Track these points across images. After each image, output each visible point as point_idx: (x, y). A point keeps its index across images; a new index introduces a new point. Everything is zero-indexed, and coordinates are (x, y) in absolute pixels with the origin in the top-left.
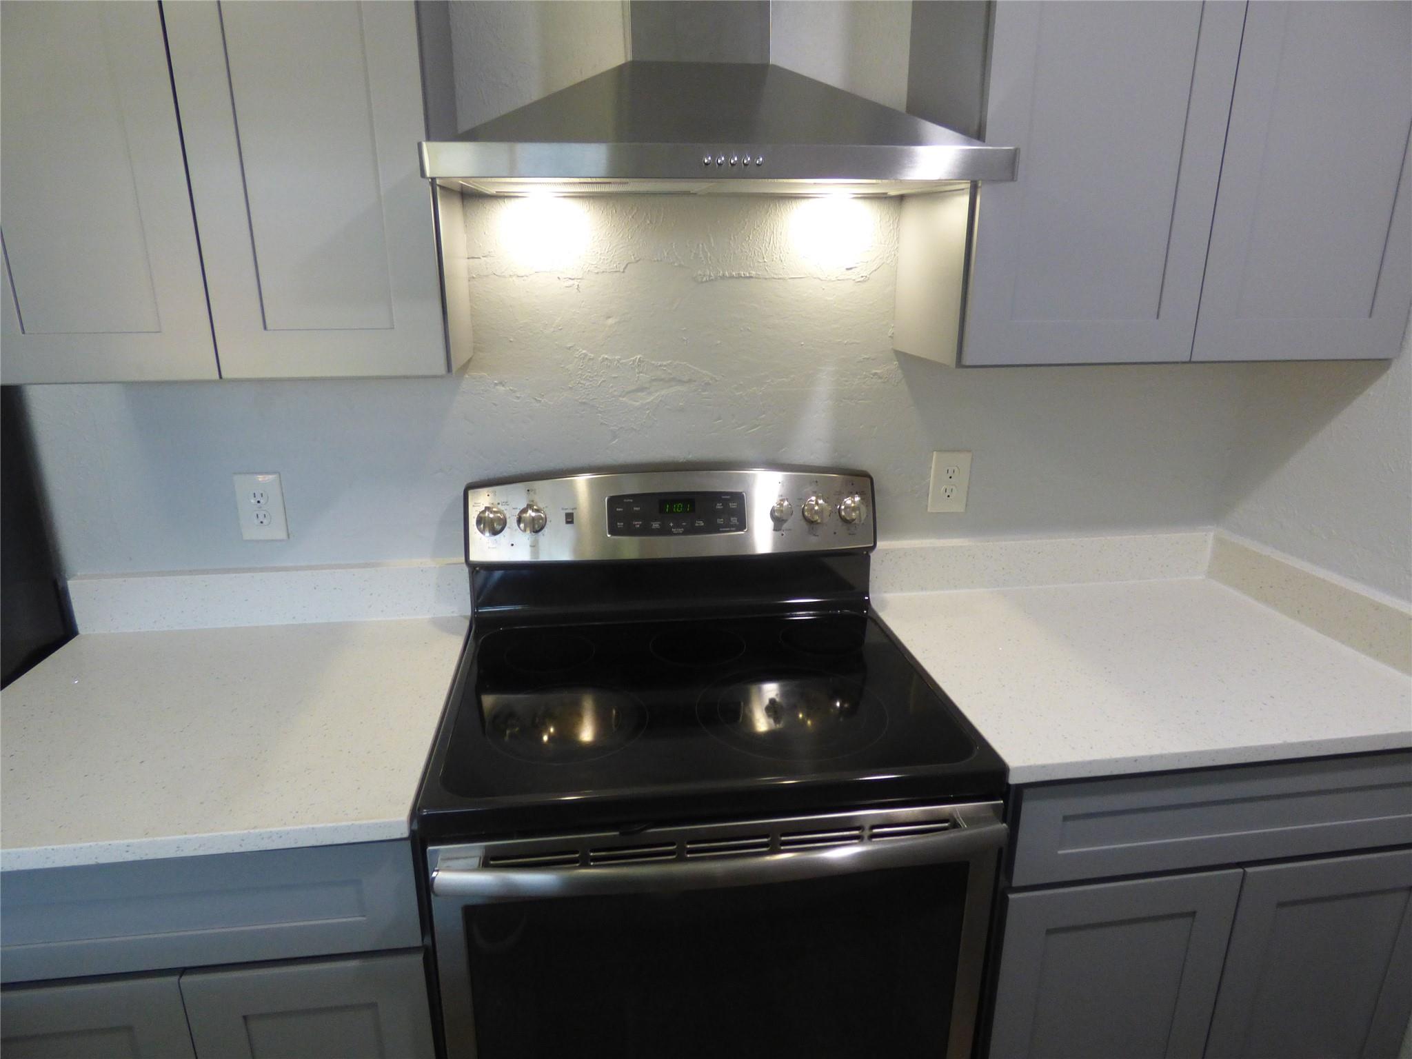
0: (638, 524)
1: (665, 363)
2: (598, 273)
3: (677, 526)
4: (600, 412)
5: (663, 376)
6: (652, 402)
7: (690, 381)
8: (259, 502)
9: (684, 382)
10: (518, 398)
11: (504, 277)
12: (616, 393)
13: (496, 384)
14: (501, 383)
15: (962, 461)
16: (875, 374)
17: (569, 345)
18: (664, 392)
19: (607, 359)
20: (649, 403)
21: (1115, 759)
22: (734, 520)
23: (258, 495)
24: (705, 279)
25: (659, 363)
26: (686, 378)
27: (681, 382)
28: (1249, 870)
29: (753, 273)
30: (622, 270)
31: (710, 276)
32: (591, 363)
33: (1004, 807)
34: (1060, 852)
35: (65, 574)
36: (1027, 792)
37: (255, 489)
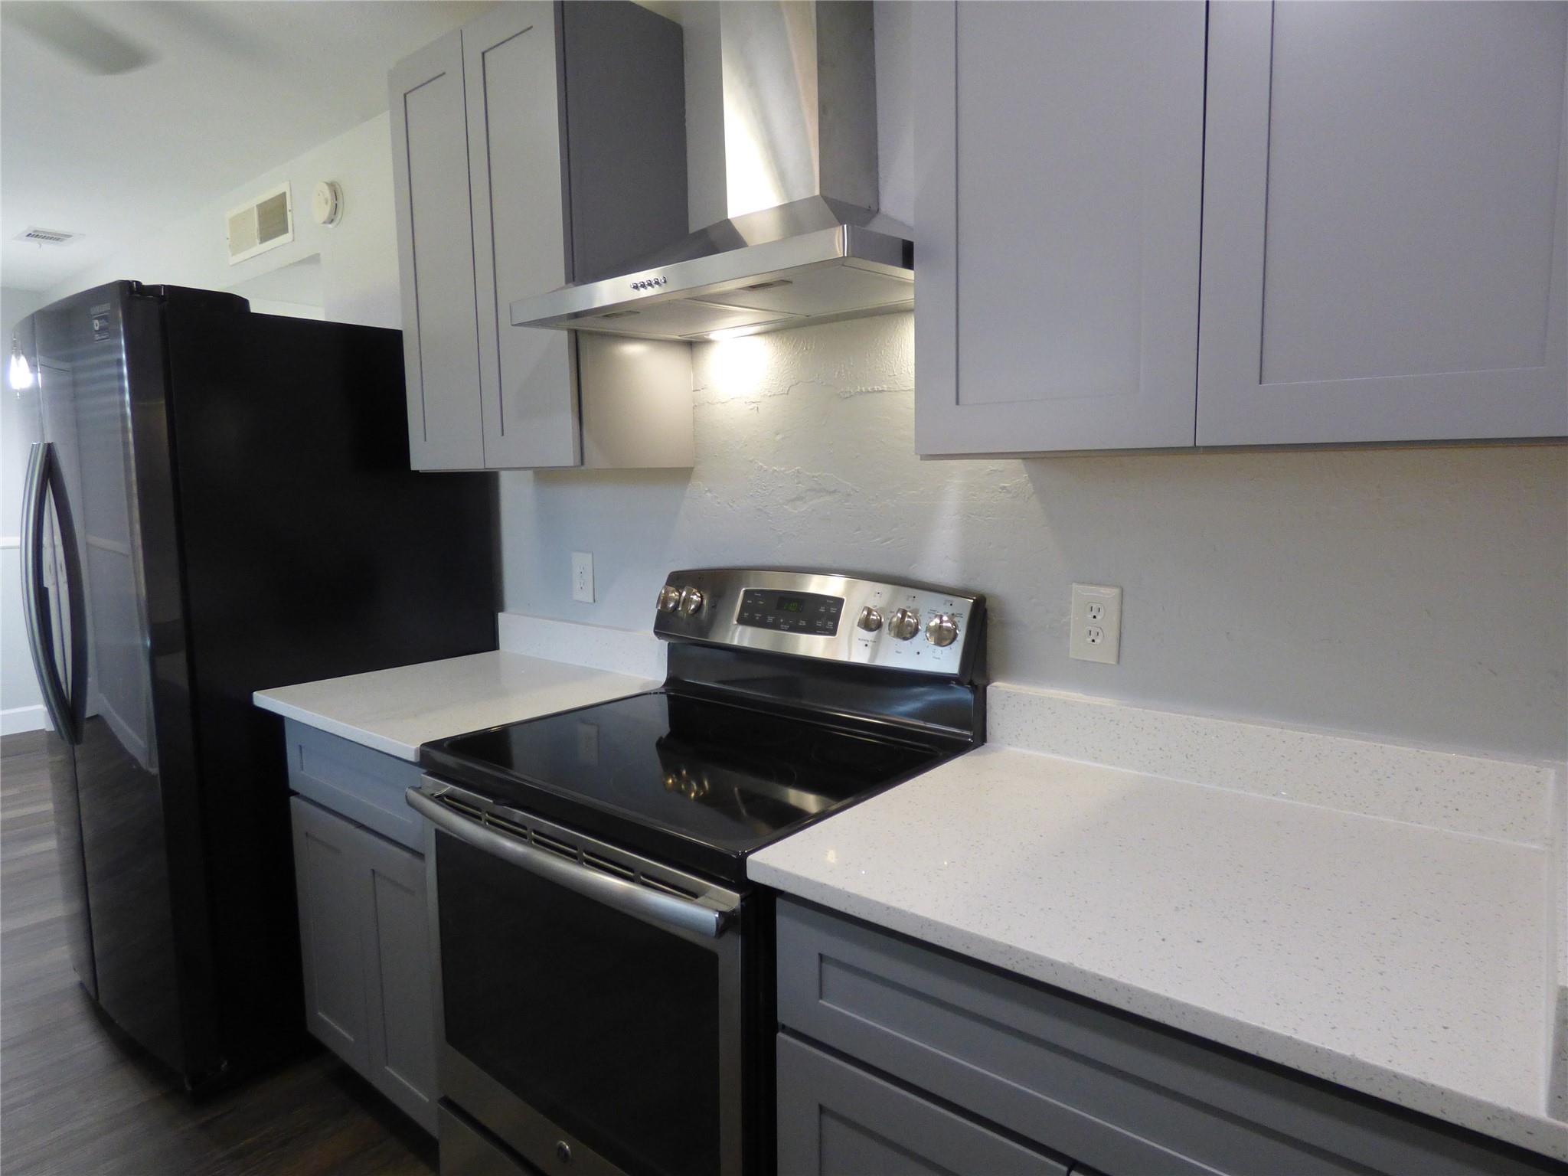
0: (758, 616)
1: (816, 474)
2: (770, 396)
3: (787, 624)
4: (771, 518)
5: (815, 487)
6: (806, 510)
7: (835, 492)
8: (582, 573)
9: (831, 492)
10: (719, 503)
11: (713, 404)
12: (781, 501)
13: (706, 492)
14: (710, 491)
15: (1109, 597)
16: (1004, 487)
17: (751, 459)
18: (815, 501)
19: (776, 470)
20: (804, 511)
21: (848, 892)
22: (830, 624)
23: (581, 568)
24: (846, 395)
25: (812, 474)
26: (833, 489)
27: (829, 492)
29: (885, 387)
30: (785, 393)
31: (850, 392)
32: (765, 474)
33: (743, 903)
34: (821, 1001)
35: (502, 610)
36: (779, 902)
37: (581, 562)
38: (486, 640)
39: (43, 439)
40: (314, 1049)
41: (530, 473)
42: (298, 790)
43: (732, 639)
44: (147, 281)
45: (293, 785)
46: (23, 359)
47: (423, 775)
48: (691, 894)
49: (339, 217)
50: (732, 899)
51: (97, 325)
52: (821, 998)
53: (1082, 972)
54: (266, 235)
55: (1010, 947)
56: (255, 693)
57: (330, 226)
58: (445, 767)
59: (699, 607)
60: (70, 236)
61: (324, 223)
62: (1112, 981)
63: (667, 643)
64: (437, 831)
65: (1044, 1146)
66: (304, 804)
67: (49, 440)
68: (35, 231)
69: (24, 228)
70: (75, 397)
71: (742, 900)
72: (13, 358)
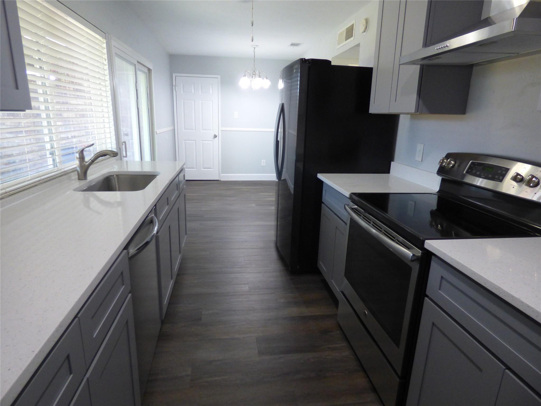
0: (474, 171)
3: (484, 175)
22: (501, 178)
33: (422, 254)
34: (439, 291)
35: (393, 160)
36: (433, 257)
37: (420, 147)
38: (387, 170)
39: (282, 102)
40: (318, 272)
41: (409, 115)
42: (324, 202)
43: (477, 183)
44: (307, 58)
45: (323, 200)
46: (282, 80)
47: (350, 202)
48: (408, 248)
49: (367, 30)
50: (419, 253)
51: (295, 71)
52: (440, 290)
53: (522, 302)
54: (347, 38)
55: (499, 287)
56: (318, 174)
57: (364, 33)
58: (355, 200)
59: (454, 166)
60: (300, 44)
61: (362, 32)
62: (532, 308)
63: (441, 178)
64: (351, 218)
65: (485, 346)
66: (325, 206)
67: (283, 102)
68: (292, 44)
69: (290, 43)
70: (291, 90)
71: (422, 253)
72: (280, 79)
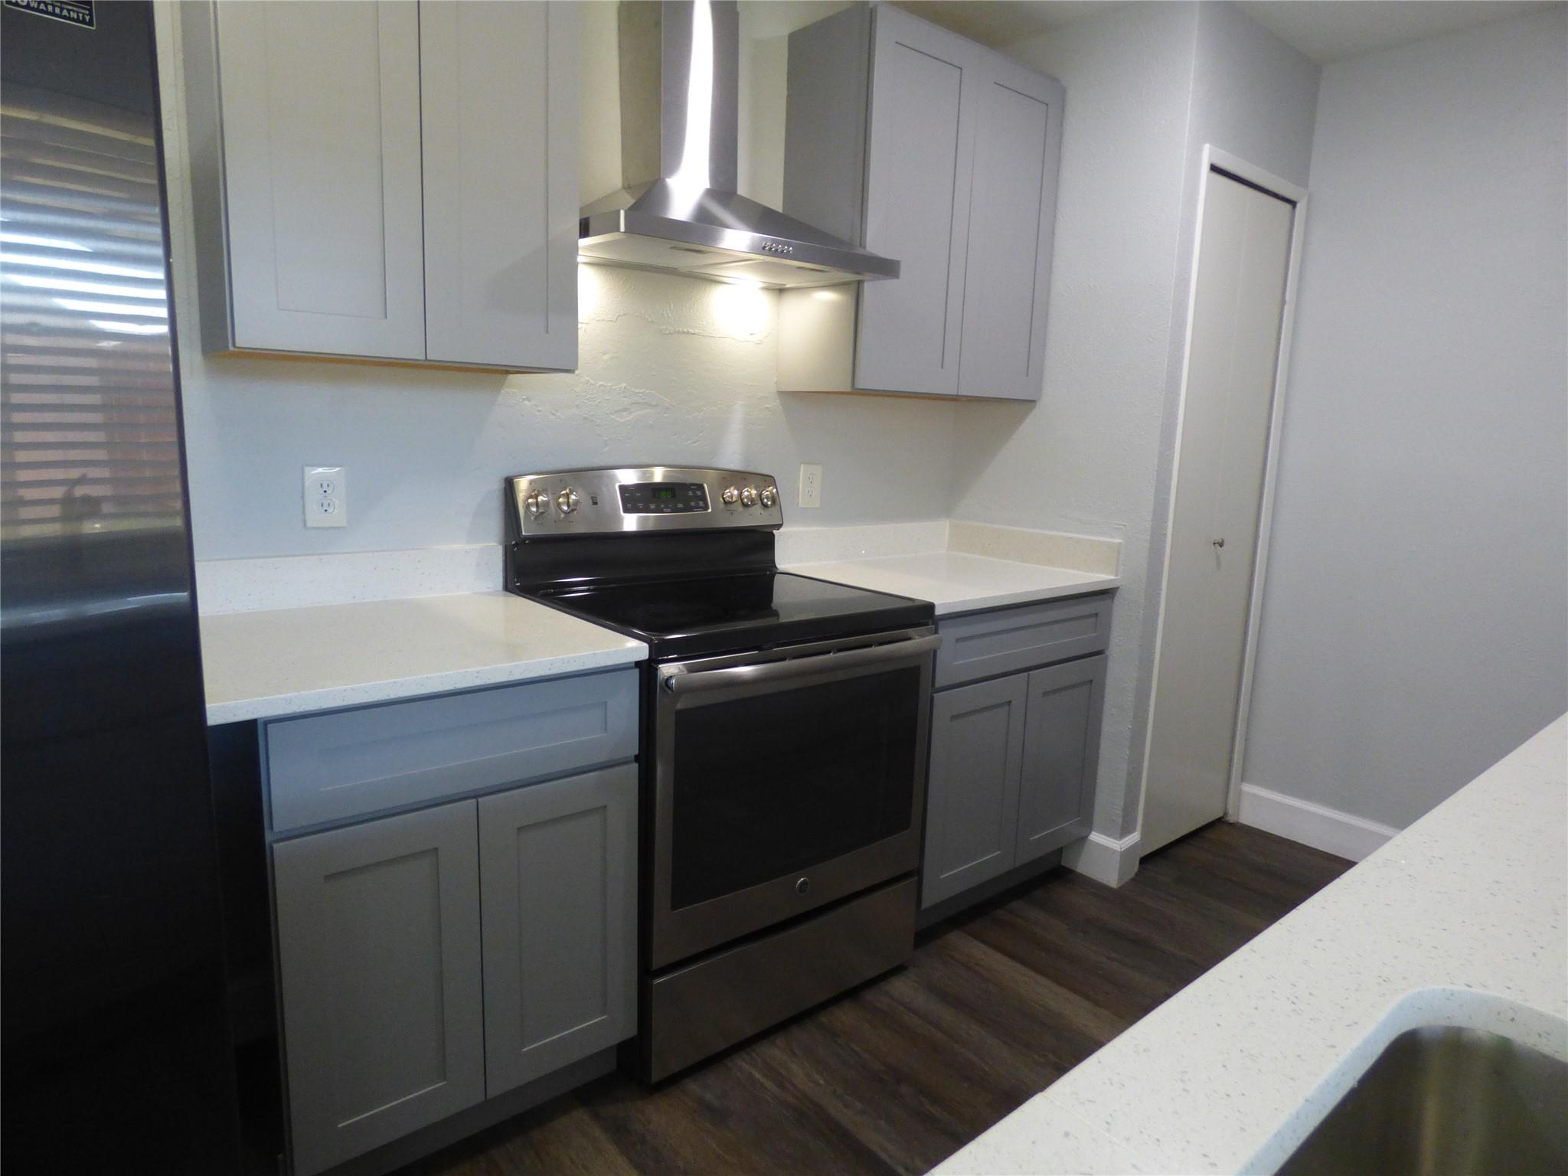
0: (641, 505)
1: (641, 391)
2: (599, 320)
3: (667, 507)
4: (597, 425)
5: (641, 401)
7: (656, 406)
8: (325, 492)
9: (652, 406)
10: (539, 411)
12: (608, 412)
13: (524, 399)
14: (528, 399)
15: (817, 470)
16: (767, 408)
18: (639, 413)
19: (602, 385)
20: (630, 420)
22: (701, 503)
23: (325, 486)
24: (667, 332)
25: (637, 391)
27: (651, 406)
28: (1031, 672)
30: (614, 320)
31: (670, 330)
32: (591, 387)
